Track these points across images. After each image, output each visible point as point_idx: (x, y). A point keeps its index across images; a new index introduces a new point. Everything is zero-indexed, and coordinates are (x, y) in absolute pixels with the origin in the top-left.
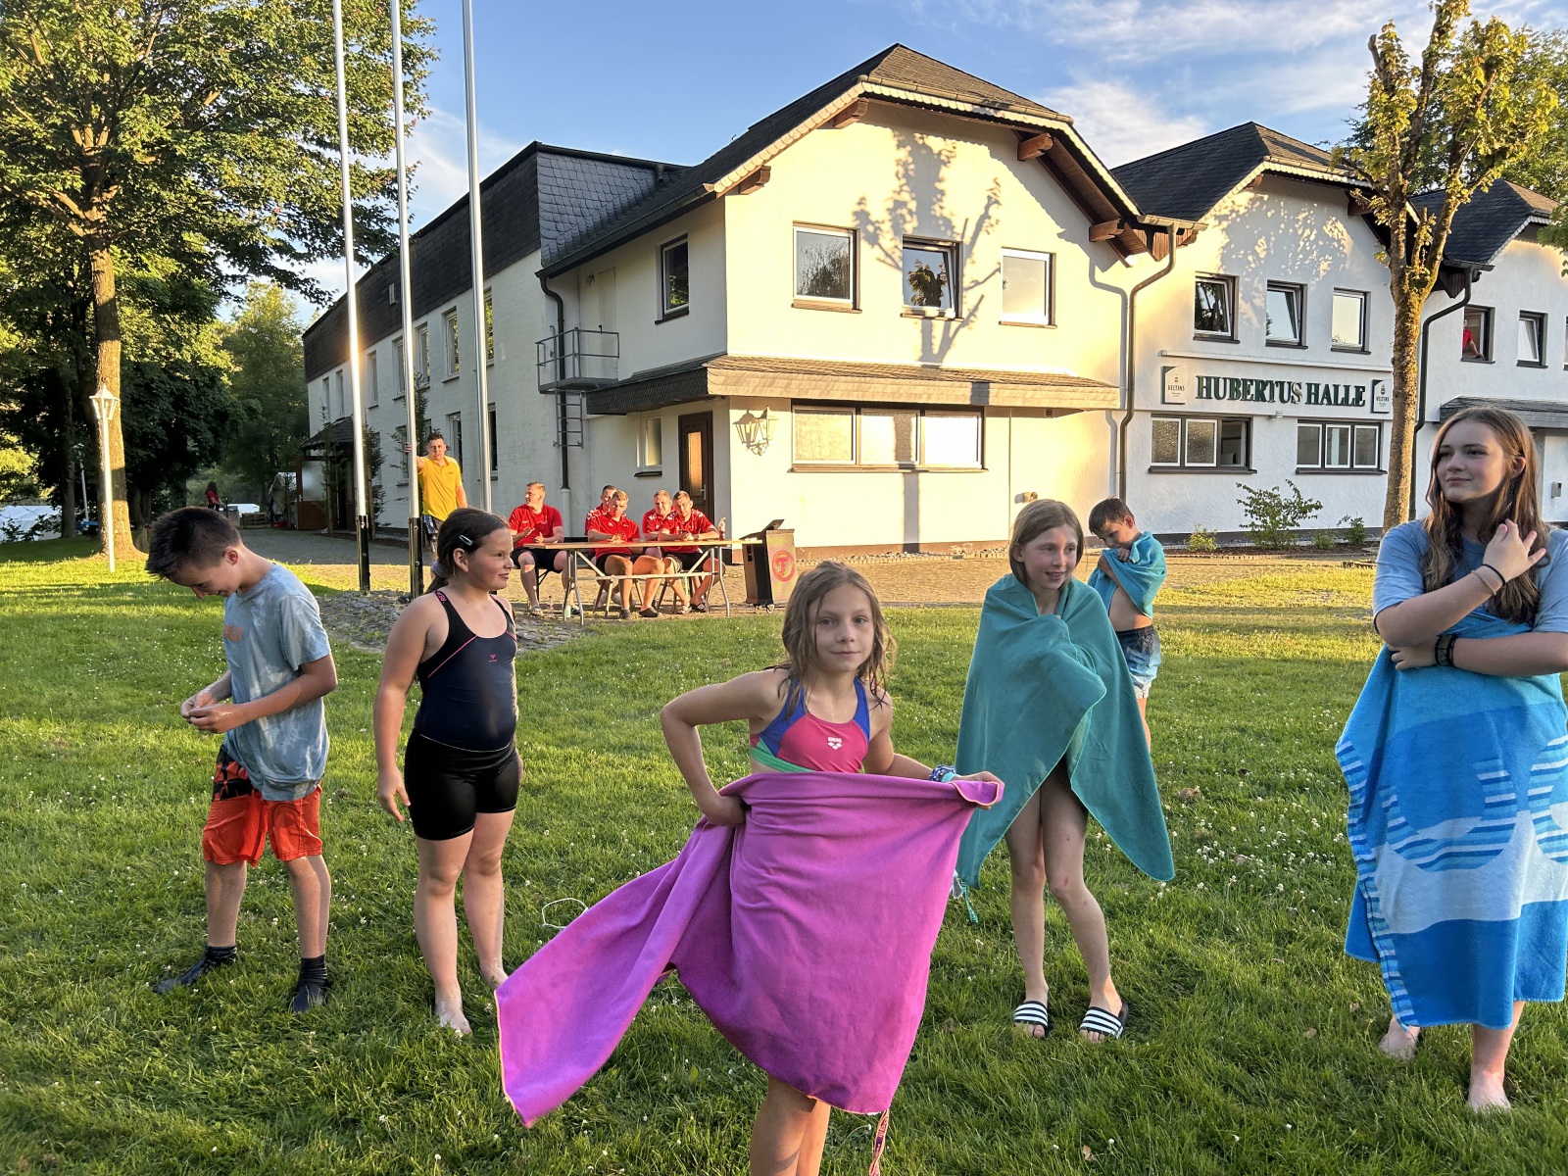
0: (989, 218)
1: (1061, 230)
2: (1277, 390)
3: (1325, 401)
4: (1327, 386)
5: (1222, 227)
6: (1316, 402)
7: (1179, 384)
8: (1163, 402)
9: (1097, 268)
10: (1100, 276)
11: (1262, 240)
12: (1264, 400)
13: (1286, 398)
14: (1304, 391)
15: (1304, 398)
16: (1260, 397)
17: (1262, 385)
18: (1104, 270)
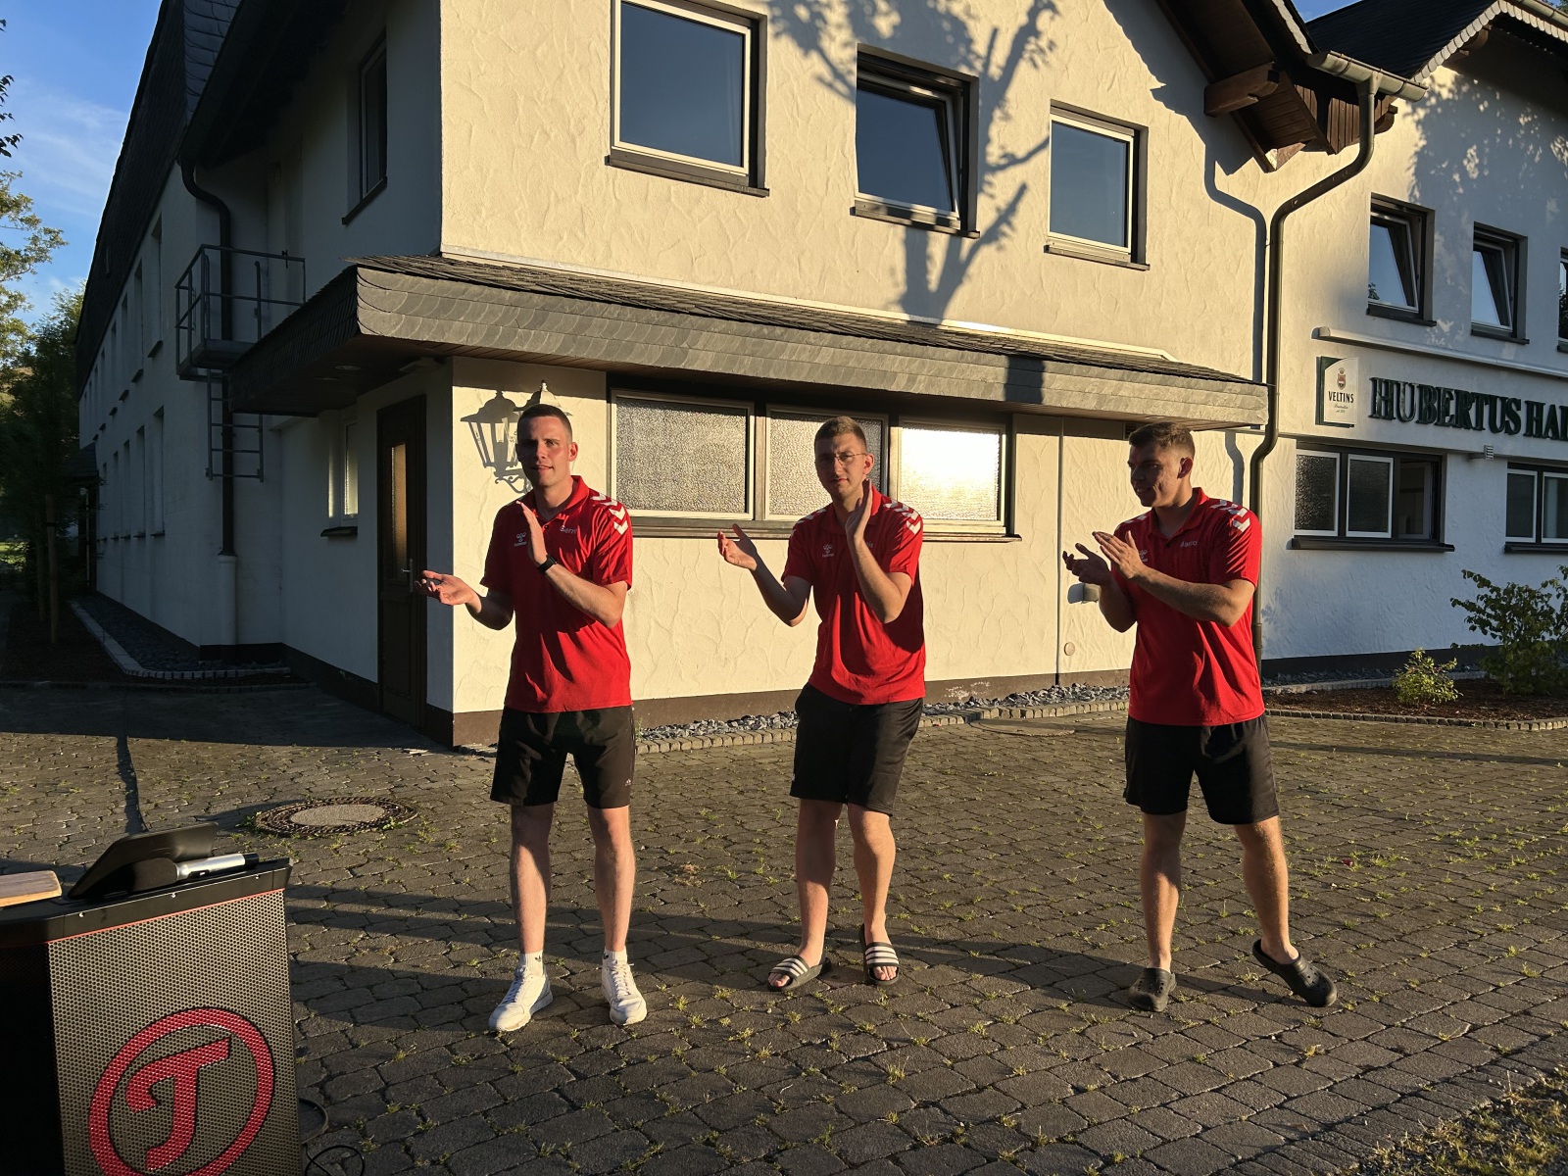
0: (1037, 34)
1: (1159, 85)
2: (1486, 409)
3: (1550, 434)
4: (1553, 407)
5: (1416, 117)
6: (1539, 435)
7: (1345, 391)
8: (1320, 420)
9: (1218, 166)
10: (1223, 181)
11: (1471, 151)
12: (1467, 425)
13: (1498, 424)
14: (1522, 414)
15: (1523, 429)
16: (1461, 421)
17: (1465, 398)
18: (1230, 169)
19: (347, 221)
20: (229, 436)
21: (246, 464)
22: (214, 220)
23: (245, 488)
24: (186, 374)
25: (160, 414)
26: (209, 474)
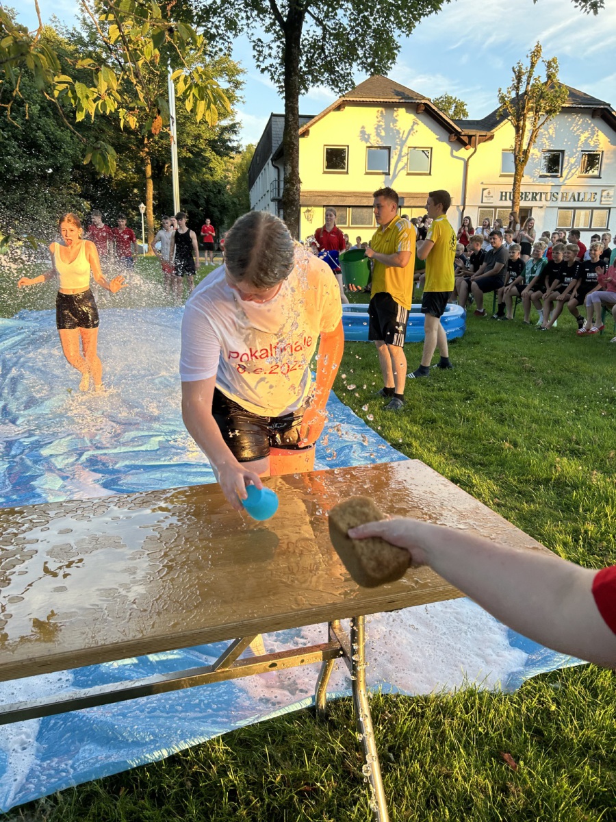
1: (438, 137)
2: (543, 196)
4: (573, 193)
6: (568, 201)
7: (491, 195)
8: (483, 202)
9: (453, 151)
12: (536, 200)
13: (549, 199)
14: (560, 196)
15: (559, 200)
17: (535, 194)
18: (456, 151)
24: (272, 200)
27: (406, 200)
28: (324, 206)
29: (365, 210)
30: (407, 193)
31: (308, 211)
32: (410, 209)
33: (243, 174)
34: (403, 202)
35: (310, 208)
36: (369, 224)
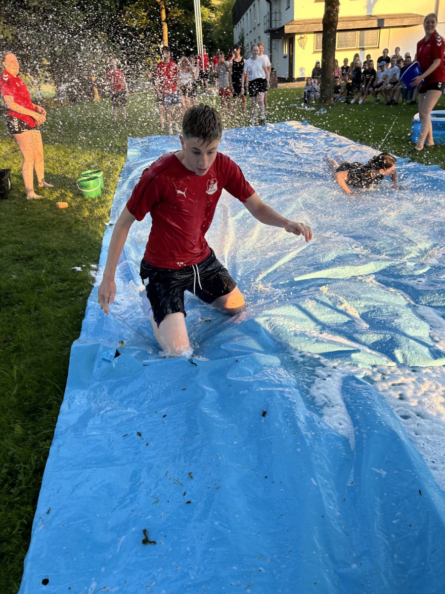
19: (286, 9)
20: (271, 42)
21: (273, 47)
22: (269, 4)
23: (273, 50)
24: (265, 32)
25: (259, 37)
26: (268, 49)
27: (385, 21)
28: (315, 32)
29: (349, 33)
30: (387, 15)
31: (301, 38)
32: (388, 30)
33: (226, 13)
34: (383, 24)
35: (303, 36)
36: (352, 46)
